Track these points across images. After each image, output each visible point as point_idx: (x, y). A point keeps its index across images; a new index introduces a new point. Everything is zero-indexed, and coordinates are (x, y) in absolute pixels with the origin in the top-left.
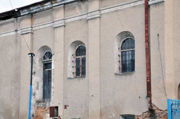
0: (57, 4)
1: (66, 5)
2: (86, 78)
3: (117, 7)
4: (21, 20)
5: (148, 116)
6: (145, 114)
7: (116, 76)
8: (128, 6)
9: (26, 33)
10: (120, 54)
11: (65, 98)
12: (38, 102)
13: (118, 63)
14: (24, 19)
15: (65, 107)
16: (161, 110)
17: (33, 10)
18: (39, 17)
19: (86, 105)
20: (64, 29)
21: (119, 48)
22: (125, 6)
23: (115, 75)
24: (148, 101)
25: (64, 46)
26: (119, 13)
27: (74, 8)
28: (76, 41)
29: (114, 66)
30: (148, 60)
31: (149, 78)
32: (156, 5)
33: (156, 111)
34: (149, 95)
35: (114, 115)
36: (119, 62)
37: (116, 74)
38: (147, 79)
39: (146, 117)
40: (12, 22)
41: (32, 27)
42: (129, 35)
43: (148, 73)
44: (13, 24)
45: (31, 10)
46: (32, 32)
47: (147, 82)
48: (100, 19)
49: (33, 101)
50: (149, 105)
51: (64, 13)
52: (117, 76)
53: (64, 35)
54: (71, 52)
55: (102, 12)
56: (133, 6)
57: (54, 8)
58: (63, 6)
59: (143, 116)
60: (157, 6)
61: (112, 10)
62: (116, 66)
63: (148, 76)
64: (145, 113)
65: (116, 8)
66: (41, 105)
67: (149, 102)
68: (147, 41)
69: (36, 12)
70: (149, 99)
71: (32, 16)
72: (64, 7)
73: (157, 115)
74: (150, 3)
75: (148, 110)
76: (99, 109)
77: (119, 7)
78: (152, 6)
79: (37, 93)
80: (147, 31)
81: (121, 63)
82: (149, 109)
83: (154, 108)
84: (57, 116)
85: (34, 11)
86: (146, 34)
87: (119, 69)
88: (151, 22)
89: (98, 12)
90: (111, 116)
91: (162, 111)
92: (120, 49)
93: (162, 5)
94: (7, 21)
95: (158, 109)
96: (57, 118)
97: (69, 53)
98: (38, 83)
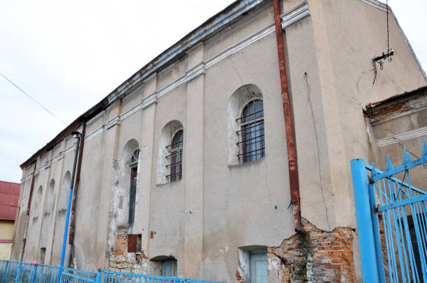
0: (147, 74)
1: (160, 73)
2: (182, 181)
3: (231, 51)
4: (110, 110)
5: (294, 246)
6: (288, 242)
7: (230, 170)
8: (249, 43)
9: (112, 126)
10: (240, 129)
11: (151, 219)
12: (120, 228)
13: (235, 146)
14: (112, 108)
15: (152, 235)
16: (323, 231)
17: (121, 92)
18: (129, 100)
19: (180, 230)
20: (156, 108)
21: (236, 120)
22: (243, 45)
23: (228, 169)
24: (294, 213)
25: (154, 134)
26: (234, 59)
27: (170, 74)
28: (170, 123)
29: (228, 152)
30: (288, 127)
31: (293, 163)
32: (296, 25)
33: (311, 235)
34: (295, 200)
35: (227, 248)
36: (238, 144)
37: (230, 167)
38: (290, 166)
39: (289, 249)
40: (102, 116)
41: (119, 117)
42: (253, 93)
43: (292, 152)
44: (102, 119)
45: (119, 93)
46: (119, 123)
47: (290, 171)
48: (205, 77)
49: (113, 227)
50: (296, 221)
51: (157, 85)
52: (233, 171)
53: (155, 116)
54: (165, 141)
55: (208, 65)
56: (257, 41)
57: (145, 81)
58: (155, 74)
59: (283, 248)
60: (299, 26)
61: (223, 56)
62: (232, 152)
63: (291, 159)
64: (288, 239)
65: (229, 53)
66: (122, 232)
67: (297, 214)
68: (286, 89)
69: (125, 95)
70: (295, 208)
71: (121, 102)
72: (157, 76)
73: (315, 243)
74: (284, 25)
75: (295, 233)
76: (201, 236)
77: (233, 49)
78: (289, 29)
79: (119, 213)
80: (284, 73)
81: (241, 147)
82: (296, 230)
83: (307, 228)
84: (140, 250)
85: (123, 92)
86: (281, 78)
87: (237, 158)
88: (289, 56)
89: (201, 66)
90: (221, 251)
91: (324, 234)
92: (240, 121)
93: (308, 22)
94: (97, 116)
95: (316, 229)
96: (140, 253)
97: (160, 144)
98: (121, 198)
